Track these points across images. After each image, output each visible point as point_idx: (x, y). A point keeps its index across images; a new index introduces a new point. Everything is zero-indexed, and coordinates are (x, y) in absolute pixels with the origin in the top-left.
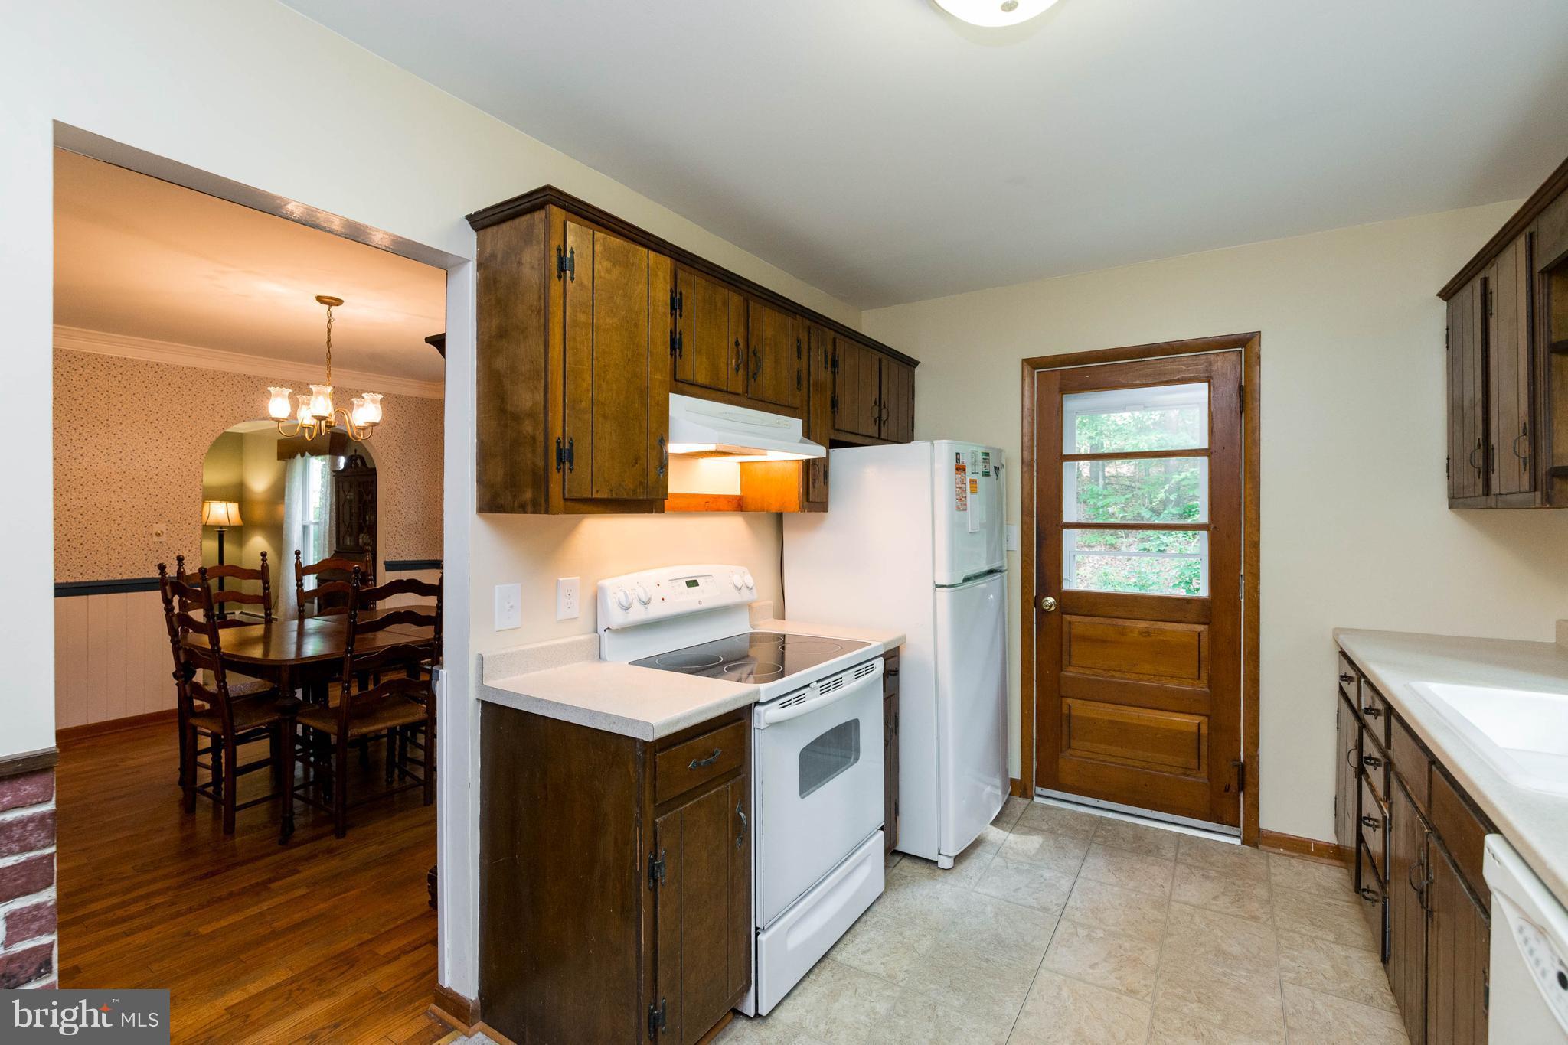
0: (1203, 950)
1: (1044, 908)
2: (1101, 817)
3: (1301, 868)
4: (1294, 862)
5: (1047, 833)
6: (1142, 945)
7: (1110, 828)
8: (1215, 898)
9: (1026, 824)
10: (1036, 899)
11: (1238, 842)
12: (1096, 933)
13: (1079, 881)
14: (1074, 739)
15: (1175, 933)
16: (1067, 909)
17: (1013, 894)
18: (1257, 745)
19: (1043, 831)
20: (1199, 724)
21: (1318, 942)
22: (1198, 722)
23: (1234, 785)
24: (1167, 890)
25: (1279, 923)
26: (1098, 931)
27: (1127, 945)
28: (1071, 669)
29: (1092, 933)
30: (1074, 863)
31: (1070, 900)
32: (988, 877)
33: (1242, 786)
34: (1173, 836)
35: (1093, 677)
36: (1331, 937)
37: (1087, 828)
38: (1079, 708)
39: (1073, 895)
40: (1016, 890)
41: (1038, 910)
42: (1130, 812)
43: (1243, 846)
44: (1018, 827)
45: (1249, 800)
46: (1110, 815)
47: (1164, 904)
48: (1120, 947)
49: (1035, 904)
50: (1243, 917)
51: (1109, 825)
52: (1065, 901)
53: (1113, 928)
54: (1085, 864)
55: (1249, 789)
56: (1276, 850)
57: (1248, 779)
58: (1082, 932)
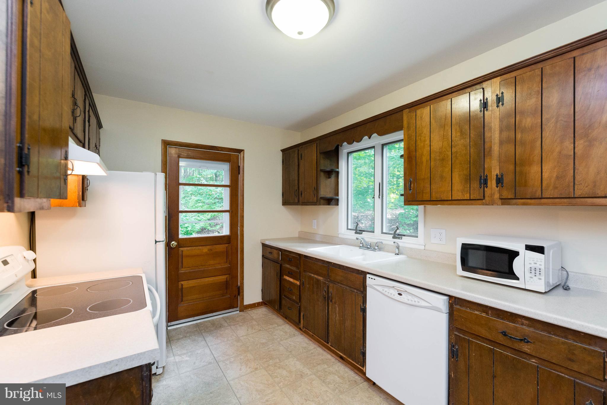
0: (258, 346)
1: (210, 363)
2: (196, 323)
3: (256, 312)
4: (253, 311)
5: (184, 338)
6: (245, 355)
7: (202, 325)
8: (248, 330)
9: (174, 339)
10: (204, 362)
11: (238, 312)
12: (231, 360)
13: (210, 347)
14: (184, 297)
15: (249, 346)
16: (216, 358)
17: (195, 365)
18: (243, 279)
19: (182, 338)
20: (227, 278)
21: (275, 328)
22: (226, 277)
23: (237, 294)
24: (235, 335)
25: (265, 328)
26: (231, 359)
27: (242, 357)
28: (183, 269)
29: (231, 361)
30: (203, 343)
31: (214, 355)
32: (180, 366)
33: (239, 294)
34: (222, 319)
35: (192, 271)
36: (276, 326)
37: (195, 329)
38: (186, 284)
39: (213, 353)
40: (194, 363)
41: (208, 365)
42: (204, 317)
43: (240, 312)
44: (172, 342)
45: (241, 297)
46: (199, 321)
47: (238, 340)
48: (241, 359)
49: (206, 364)
50: (258, 332)
51: (201, 324)
52: (213, 356)
53: (234, 355)
54: (207, 341)
55: (241, 294)
56: (248, 310)
57: (241, 291)
58: (228, 362)
